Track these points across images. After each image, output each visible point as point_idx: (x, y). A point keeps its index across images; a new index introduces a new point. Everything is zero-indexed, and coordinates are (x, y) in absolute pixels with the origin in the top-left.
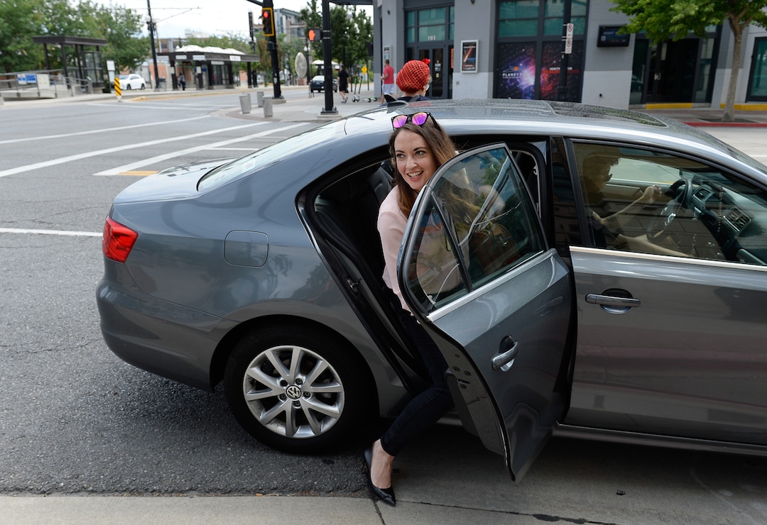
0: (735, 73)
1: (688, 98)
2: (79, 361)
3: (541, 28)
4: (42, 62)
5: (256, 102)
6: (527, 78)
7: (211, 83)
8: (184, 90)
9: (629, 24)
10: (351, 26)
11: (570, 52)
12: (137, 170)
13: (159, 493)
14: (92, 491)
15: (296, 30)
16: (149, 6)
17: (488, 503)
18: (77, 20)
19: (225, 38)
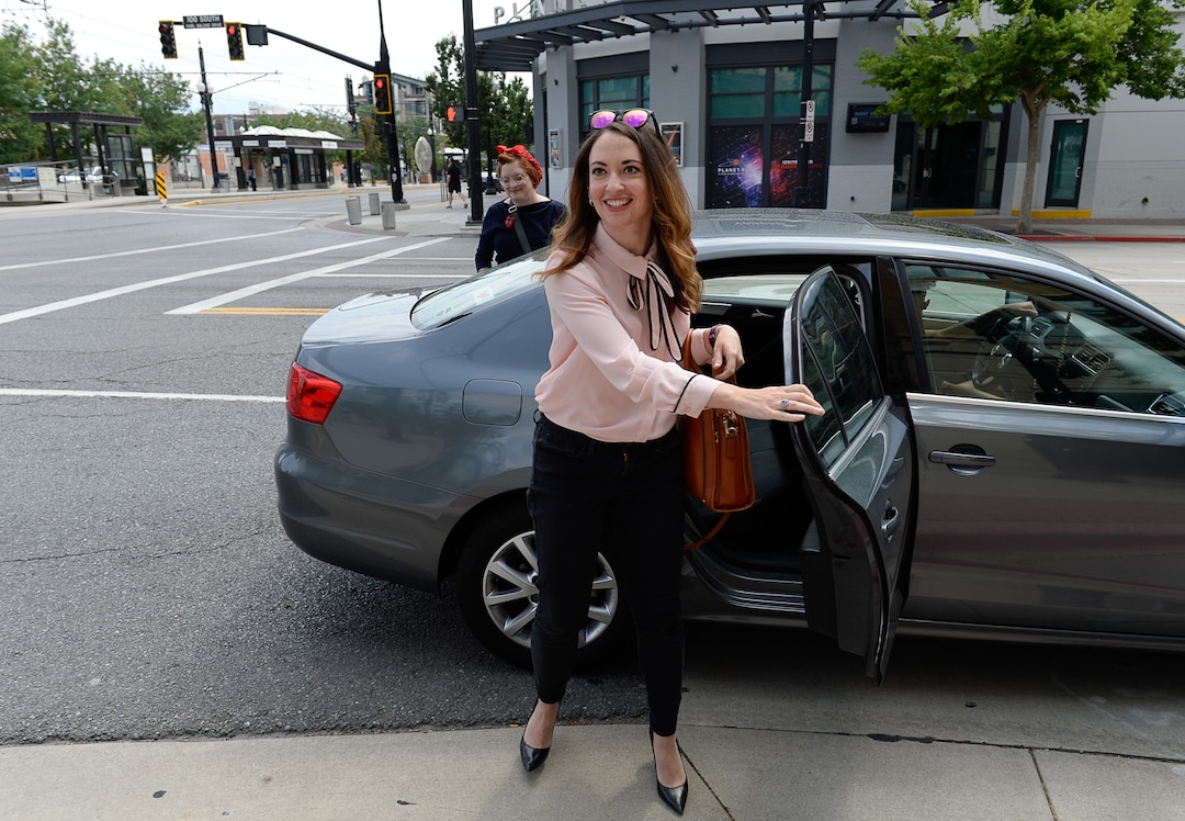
0: (1031, 169)
1: (968, 202)
2: (224, 566)
3: (770, 106)
4: (39, 149)
5: (368, 207)
6: (752, 174)
7: (295, 181)
8: (255, 190)
9: (890, 101)
10: (498, 100)
11: (812, 140)
12: (225, 305)
13: (382, 728)
14: (291, 731)
15: (414, 105)
16: (203, 69)
17: (808, 723)
18: (91, 88)
19: (310, 114)
